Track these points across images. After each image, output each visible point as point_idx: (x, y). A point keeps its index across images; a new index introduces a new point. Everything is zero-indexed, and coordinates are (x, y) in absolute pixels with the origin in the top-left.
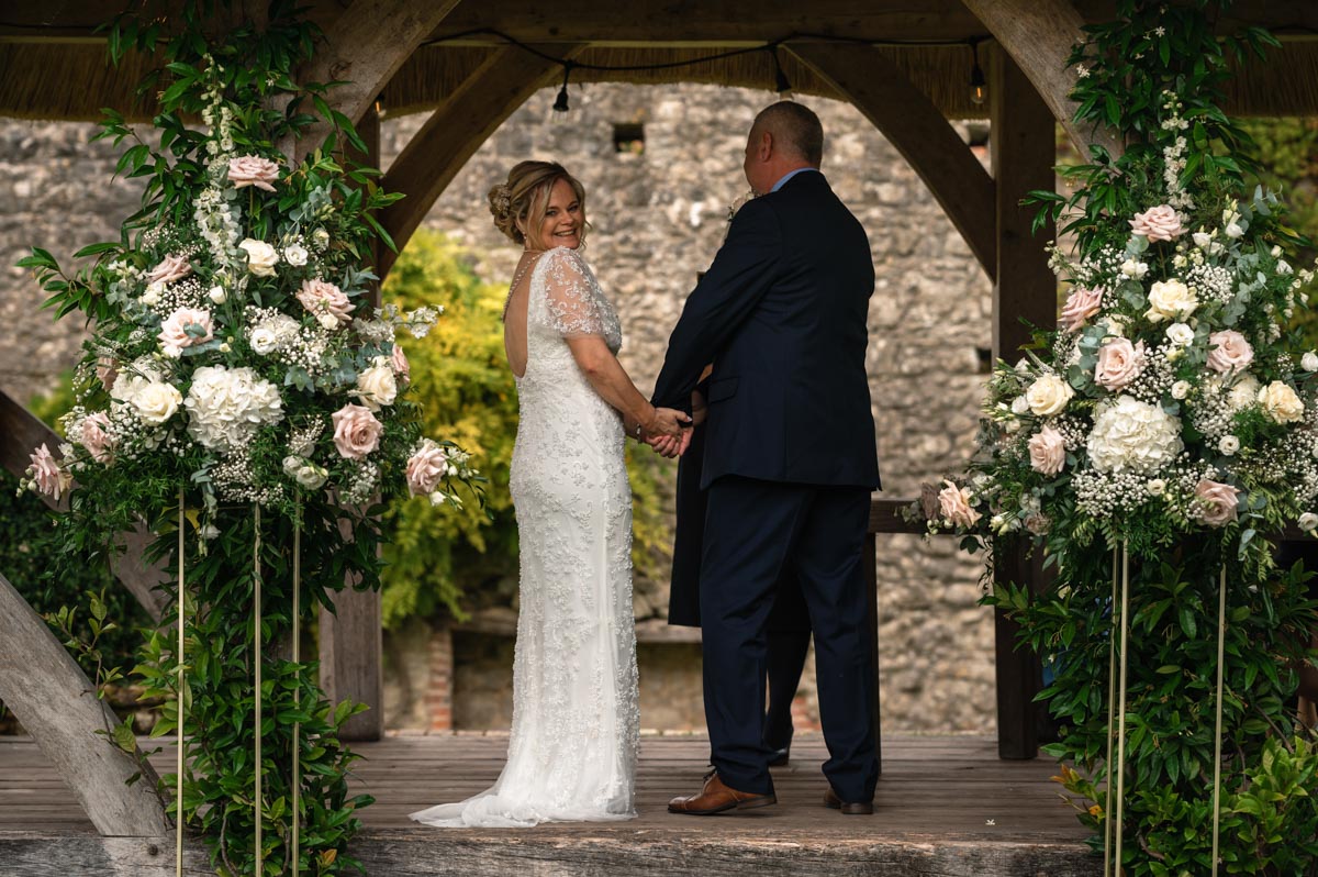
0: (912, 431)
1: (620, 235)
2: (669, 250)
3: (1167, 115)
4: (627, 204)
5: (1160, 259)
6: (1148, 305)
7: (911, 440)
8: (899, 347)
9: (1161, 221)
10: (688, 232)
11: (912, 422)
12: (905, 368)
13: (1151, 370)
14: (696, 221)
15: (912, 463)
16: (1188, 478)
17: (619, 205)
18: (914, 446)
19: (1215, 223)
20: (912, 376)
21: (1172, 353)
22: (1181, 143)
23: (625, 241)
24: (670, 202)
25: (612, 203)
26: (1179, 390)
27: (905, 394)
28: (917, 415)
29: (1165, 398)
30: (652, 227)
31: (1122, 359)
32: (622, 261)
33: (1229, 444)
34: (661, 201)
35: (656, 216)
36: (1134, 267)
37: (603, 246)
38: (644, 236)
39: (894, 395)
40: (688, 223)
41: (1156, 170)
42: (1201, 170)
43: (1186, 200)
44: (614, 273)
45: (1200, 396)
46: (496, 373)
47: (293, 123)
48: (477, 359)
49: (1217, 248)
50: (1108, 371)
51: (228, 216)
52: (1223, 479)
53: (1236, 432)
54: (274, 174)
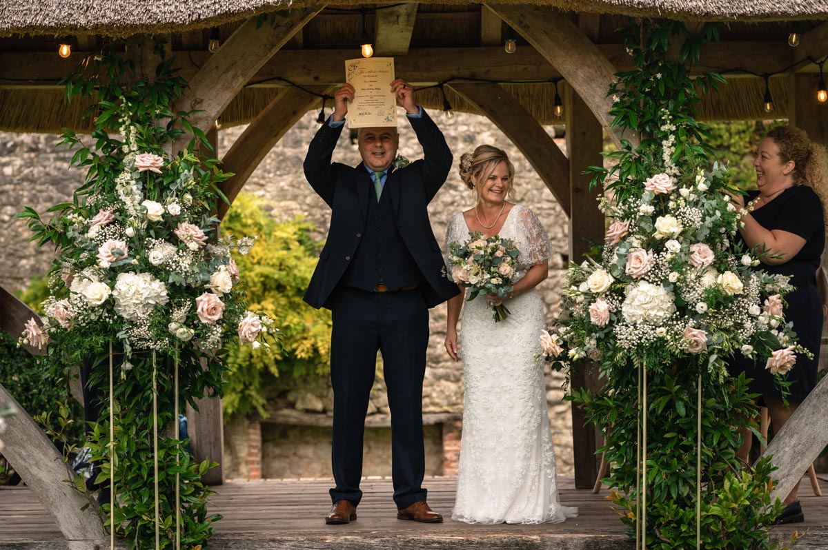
3: (664, 123)
5: (661, 204)
6: (655, 230)
9: (661, 183)
13: (657, 266)
16: (679, 326)
19: (692, 183)
21: (669, 256)
22: (672, 138)
26: (673, 277)
29: (665, 282)
31: (640, 260)
33: (701, 307)
36: (646, 208)
41: (658, 154)
42: (683, 153)
43: (675, 170)
45: (684, 280)
46: (284, 273)
47: (171, 134)
48: (273, 266)
49: (693, 197)
50: (633, 267)
51: (135, 187)
52: (699, 327)
53: (705, 300)
54: (161, 163)
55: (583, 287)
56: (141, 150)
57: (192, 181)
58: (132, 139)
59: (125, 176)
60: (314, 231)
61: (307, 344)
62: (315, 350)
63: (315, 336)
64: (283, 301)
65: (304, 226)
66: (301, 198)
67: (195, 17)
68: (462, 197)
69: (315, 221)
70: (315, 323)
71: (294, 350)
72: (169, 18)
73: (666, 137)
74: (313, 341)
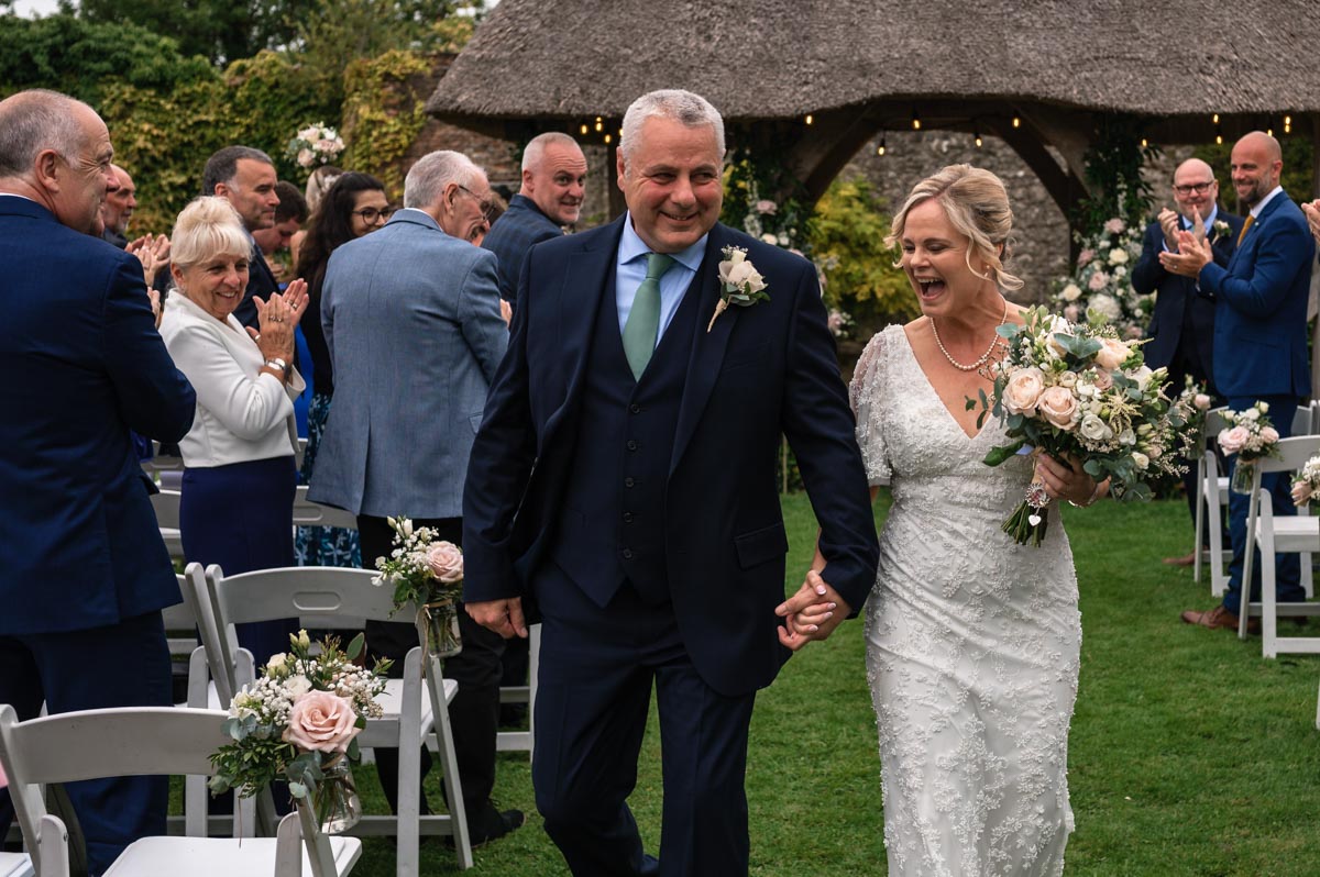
0: (1051, 254)
1: (908, 157)
2: (932, 164)
3: (1119, 183)
4: (912, 141)
5: (1115, 240)
6: (1109, 259)
7: (1051, 258)
8: (1045, 212)
9: (1115, 225)
10: (942, 156)
11: (1052, 249)
12: (1049, 222)
13: (1110, 284)
14: (945, 149)
15: (1052, 269)
16: (1123, 325)
17: (907, 142)
18: (1053, 260)
19: (1136, 225)
20: (1052, 226)
21: (1117, 278)
22: (1124, 194)
23: (910, 160)
24: (932, 140)
25: (903, 141)
26: (1120, 292)
27: (1048, 235)
28: (1055, 246)
29: (1115, 295)
30: (923, 153)
31: (1099, 280)
32: (908, 170)
33: (1139, 312)
34: (928, 140)
35: (926, 147)
36: (1104, 244)
37: (898, 163)
38: (919, 157)
39: (1043, 236)
40: (941, 151)
41: (1115, 203)
42: (1131, 204)
43: (1126, 216)
44: (904, 176)
45: (1127, 295)
46: (847, 227)
47: (781, 184)
48: (837, 221)
49: (1137, 235)
50: (1094, 284)
51: (757, 225)
52: (1136, 325)
53: (1140, 308)
54: (775, 207)
55: (1061, 296)
56: (762, 198)
57: (796, 221)
58: (755, 190)
59: (751, 217)
60: (873, 190)
61: (866, 289)
62: (873, 293)
63: (873, 281)
64: (845, 251)
65: (864, 185)
66: (861, 162)
67: (799, 112)
68: (1000, 163)
69: (873, 181)
70: (873, 270)
71: (855, 293)
72: (782, 113)
73: (1120, 191)
74: (871, 285)
